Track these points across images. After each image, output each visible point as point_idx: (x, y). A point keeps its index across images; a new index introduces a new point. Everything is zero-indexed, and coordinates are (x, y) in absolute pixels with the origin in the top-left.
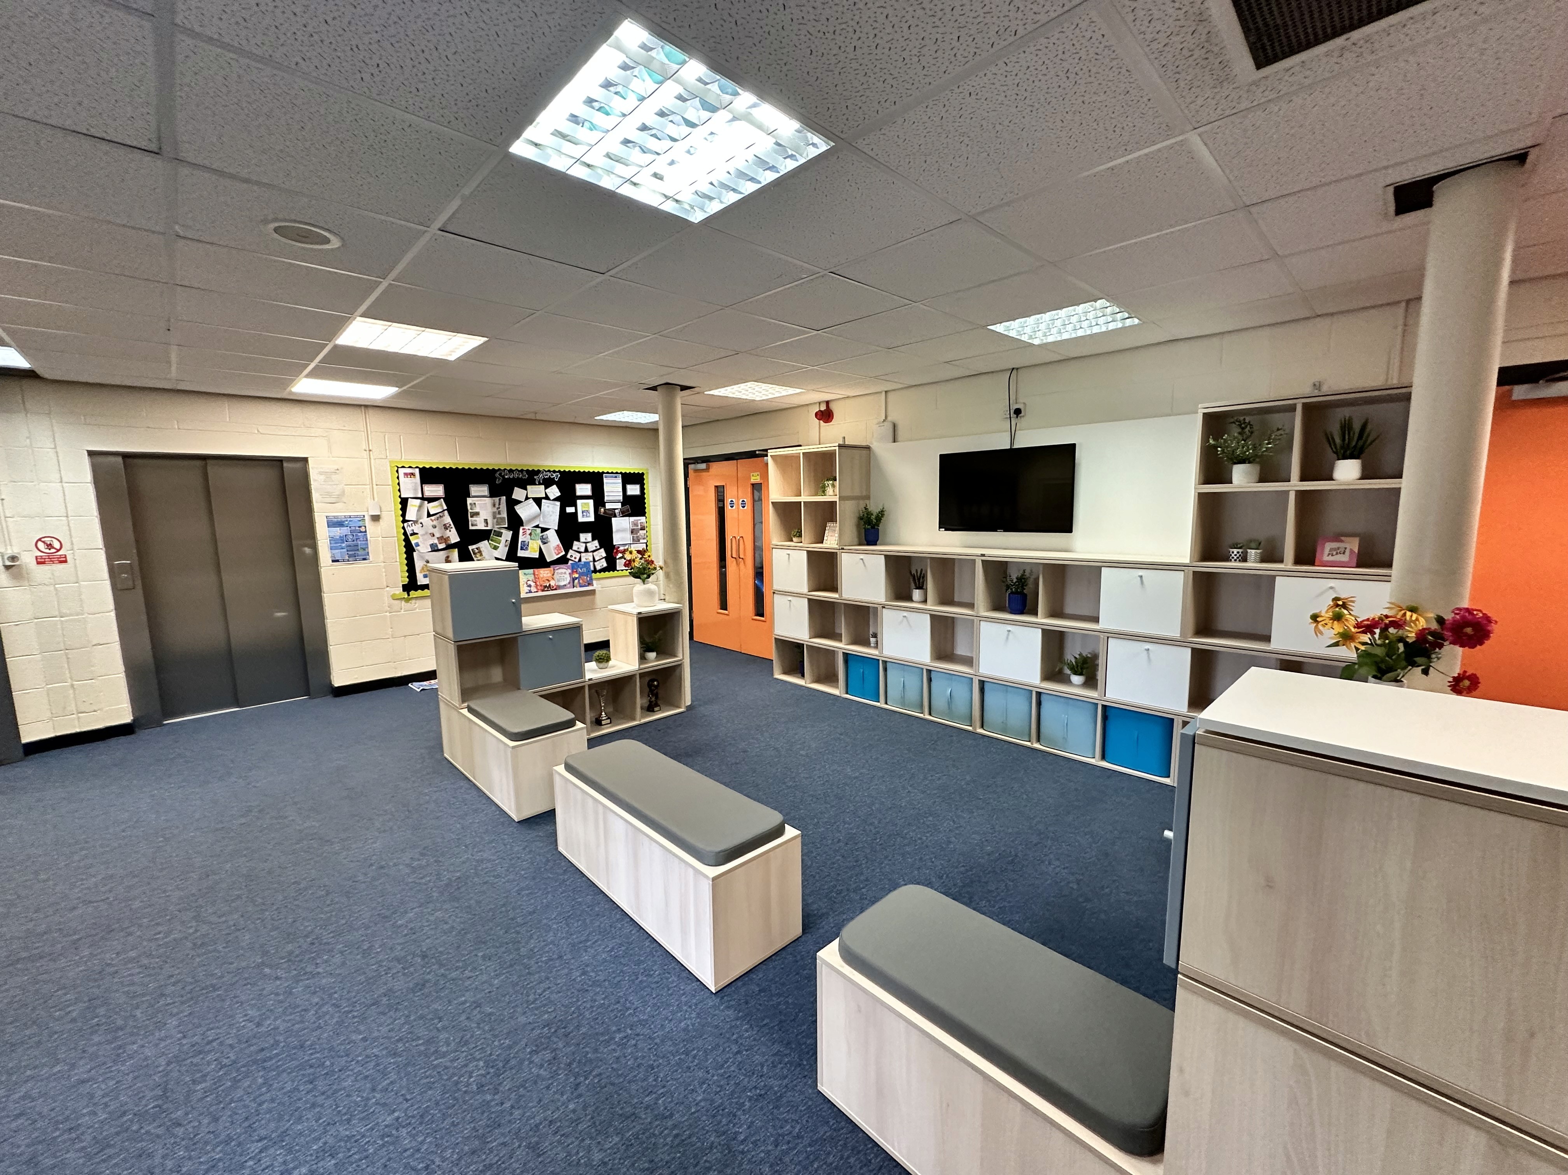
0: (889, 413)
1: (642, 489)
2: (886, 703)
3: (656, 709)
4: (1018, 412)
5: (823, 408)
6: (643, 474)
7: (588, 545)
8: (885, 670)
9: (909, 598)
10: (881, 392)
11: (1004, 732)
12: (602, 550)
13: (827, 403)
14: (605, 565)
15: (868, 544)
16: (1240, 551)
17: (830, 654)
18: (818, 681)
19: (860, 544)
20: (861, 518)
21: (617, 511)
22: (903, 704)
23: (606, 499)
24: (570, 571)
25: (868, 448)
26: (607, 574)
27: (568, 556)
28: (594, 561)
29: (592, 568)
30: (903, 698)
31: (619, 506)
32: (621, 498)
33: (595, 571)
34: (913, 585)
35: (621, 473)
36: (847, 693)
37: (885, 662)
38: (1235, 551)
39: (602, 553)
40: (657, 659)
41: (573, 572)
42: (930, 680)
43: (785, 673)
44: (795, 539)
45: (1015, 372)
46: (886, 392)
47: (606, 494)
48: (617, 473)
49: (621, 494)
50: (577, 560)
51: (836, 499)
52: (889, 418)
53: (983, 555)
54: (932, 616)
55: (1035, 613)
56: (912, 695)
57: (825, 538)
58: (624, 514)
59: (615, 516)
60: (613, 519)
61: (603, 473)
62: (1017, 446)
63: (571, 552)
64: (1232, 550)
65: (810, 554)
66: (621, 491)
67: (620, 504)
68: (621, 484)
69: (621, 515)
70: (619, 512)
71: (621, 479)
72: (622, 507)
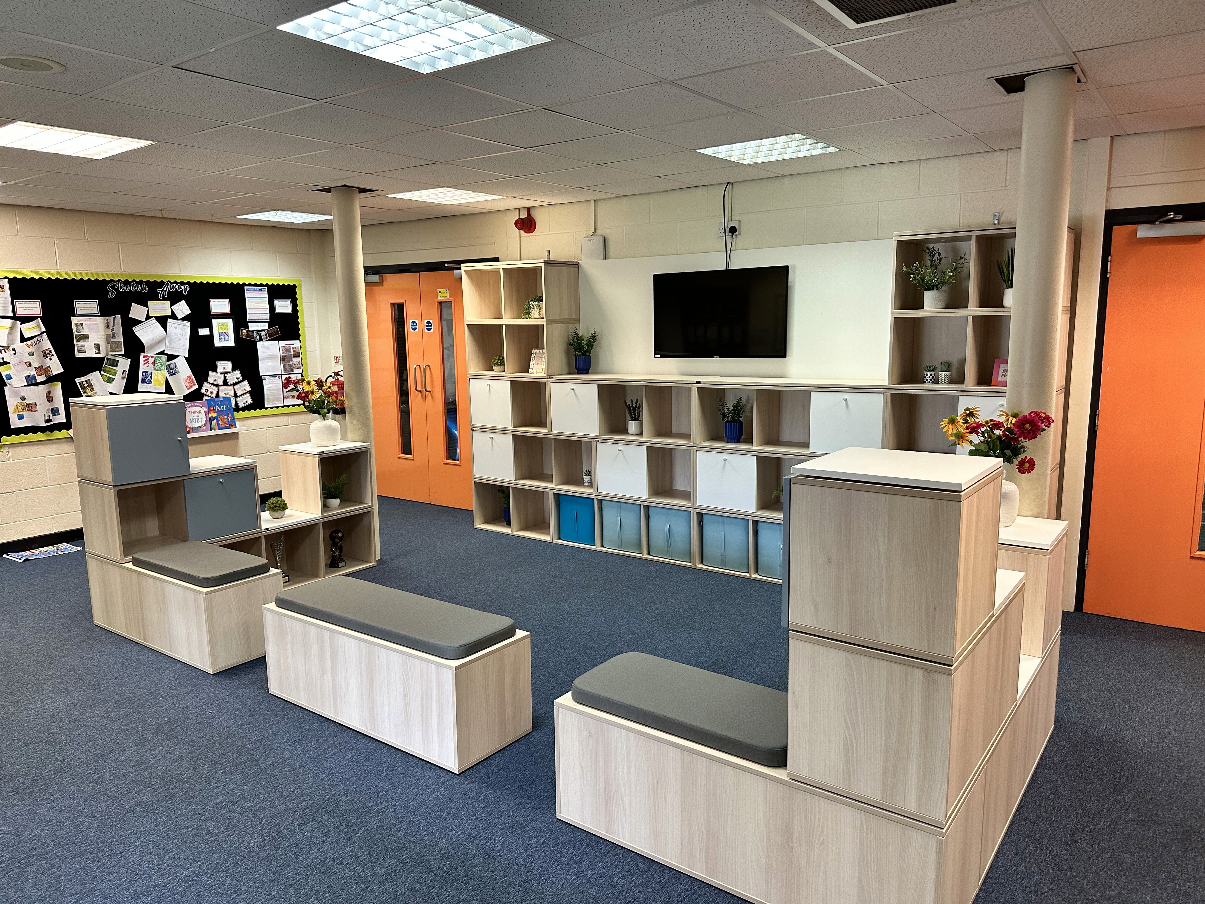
0: (599, 226)
1: (295, 306)
2: (602, 546)
3: (340, 565)
4: (733, 230)
5: (524, 215)
6: (294, 286)
7: (227, 376)
8: (601, 509)
9: (625, 432)
10: (588, 201)
11: (724, 565)
12: (246, 382)
13: (529, 209)
14: (250, 401)
15: (579, 373)
16: (933, 373)
17: (538, 496)
18: (526, 527)
19: (570, 373)
20: (570, 344)
21: (263, 333)
22: (621, 546)
23: (249, 317)
24: (205, 409)
25: (576, 265)
26: (253, 413)
27: (203, 391)
28: (236, 396)
29: (234, 406)
30: (620, 538)
31: (265, 326)
32: (268, 317)
33: (237, 409)
34: (628, 417)
35: (267, 285)
36: (559, 539)
37: (600, 501)
38: (929, 373)
39: (246, 386)
40: (341, 506)
41: (209, 411)
42: (648, 517)
43: (486, 522)
44: (495, 368)
45: (730, 186)
46: (595, 201)
47: (248, 312)
48: (261, 285)
49: (268, 311)
50: (214, 395)
51: (543, 322)
52: (599, 231)
53: (699, 383)
54: (648, 448)
55: (749, 441)
56: (630, 533)
57: (531, 366)
58: (273, 337)
59: (261, 339)
60: (259, 344)
61: (244, 284)
62: (732, 267)
63: (206, 386)
64: (926, 373)
65: (514, 384)
66: (268, 308)
67: (267, 324)
68: (267, 299)
69: (268, 339)
70: (266, 335)
71: (267, 292)
72: (269, 328)
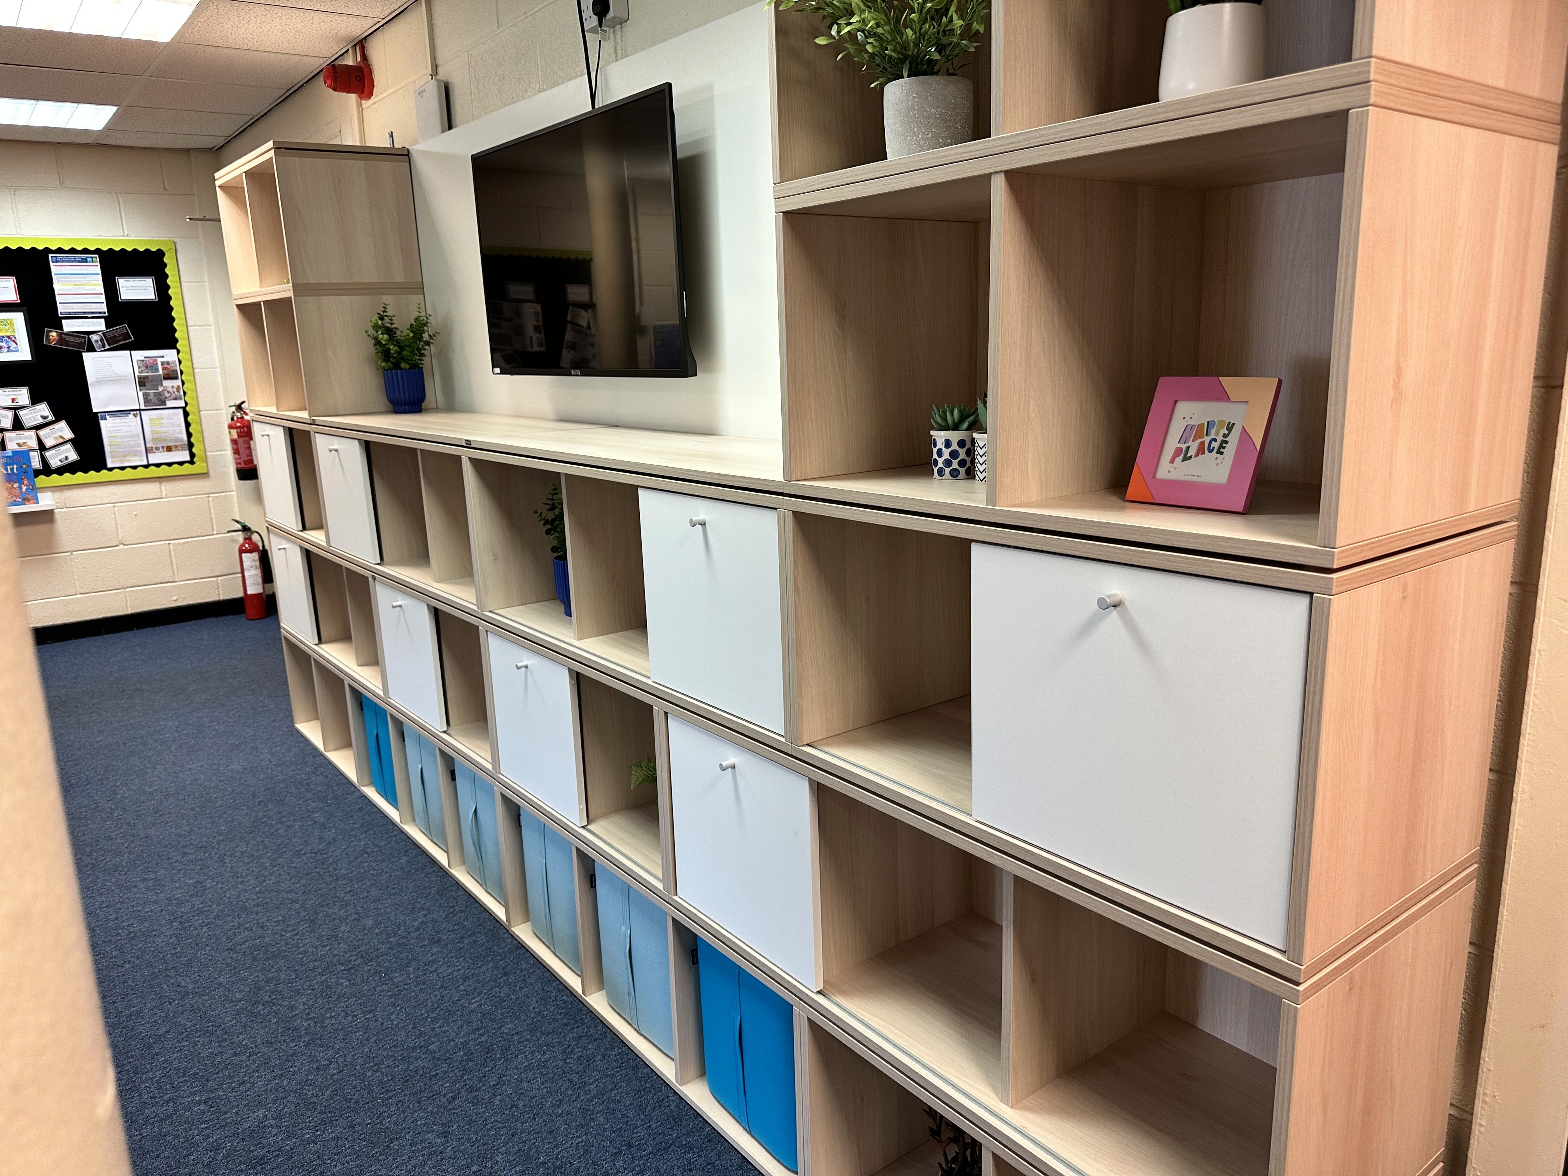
0: (437, 59)
1: (162, 288)
2: (413, 819)
4: (600, 8)
5: (357, 60)
6: (160, 253)
8: (402, 737)
11: (552, 941)
12: (63, 424)
13: (359, 41)
14: (73, 456)
15: (396, 411)
20: (376, 342)
21: (94, 338)
22: (428, 832)
23: (61, 309)
25: (405, 155)
26: (80, 477)
28: (42, 447)
29: (36, 464)
30: (427, 812)
31: (100, 325)
32: (104, 308)
33: (46, 470)
35: (98, 251)
36: (370, 781)
37: (395, 720)
39: (63, 430)
42: (451, 776)
47: (58, 299)
48: (85, 251)
49: (103, 298)
51: (291, 291)
52: (438, 74)
54: (432, 611)
58: (114, 343)
59: (91, 349)
60: (87, 357)
61: (47, 251)
65: (290, 435)
66: (103, 292)
67: (103, 320)
68: (100, 277)
69: (107, 347)
70: (102, 340)
71: (98, 264)
72: (107, 327)
